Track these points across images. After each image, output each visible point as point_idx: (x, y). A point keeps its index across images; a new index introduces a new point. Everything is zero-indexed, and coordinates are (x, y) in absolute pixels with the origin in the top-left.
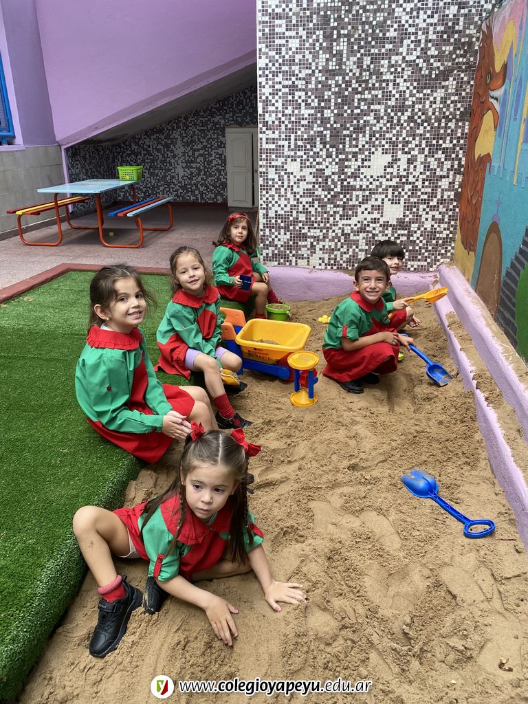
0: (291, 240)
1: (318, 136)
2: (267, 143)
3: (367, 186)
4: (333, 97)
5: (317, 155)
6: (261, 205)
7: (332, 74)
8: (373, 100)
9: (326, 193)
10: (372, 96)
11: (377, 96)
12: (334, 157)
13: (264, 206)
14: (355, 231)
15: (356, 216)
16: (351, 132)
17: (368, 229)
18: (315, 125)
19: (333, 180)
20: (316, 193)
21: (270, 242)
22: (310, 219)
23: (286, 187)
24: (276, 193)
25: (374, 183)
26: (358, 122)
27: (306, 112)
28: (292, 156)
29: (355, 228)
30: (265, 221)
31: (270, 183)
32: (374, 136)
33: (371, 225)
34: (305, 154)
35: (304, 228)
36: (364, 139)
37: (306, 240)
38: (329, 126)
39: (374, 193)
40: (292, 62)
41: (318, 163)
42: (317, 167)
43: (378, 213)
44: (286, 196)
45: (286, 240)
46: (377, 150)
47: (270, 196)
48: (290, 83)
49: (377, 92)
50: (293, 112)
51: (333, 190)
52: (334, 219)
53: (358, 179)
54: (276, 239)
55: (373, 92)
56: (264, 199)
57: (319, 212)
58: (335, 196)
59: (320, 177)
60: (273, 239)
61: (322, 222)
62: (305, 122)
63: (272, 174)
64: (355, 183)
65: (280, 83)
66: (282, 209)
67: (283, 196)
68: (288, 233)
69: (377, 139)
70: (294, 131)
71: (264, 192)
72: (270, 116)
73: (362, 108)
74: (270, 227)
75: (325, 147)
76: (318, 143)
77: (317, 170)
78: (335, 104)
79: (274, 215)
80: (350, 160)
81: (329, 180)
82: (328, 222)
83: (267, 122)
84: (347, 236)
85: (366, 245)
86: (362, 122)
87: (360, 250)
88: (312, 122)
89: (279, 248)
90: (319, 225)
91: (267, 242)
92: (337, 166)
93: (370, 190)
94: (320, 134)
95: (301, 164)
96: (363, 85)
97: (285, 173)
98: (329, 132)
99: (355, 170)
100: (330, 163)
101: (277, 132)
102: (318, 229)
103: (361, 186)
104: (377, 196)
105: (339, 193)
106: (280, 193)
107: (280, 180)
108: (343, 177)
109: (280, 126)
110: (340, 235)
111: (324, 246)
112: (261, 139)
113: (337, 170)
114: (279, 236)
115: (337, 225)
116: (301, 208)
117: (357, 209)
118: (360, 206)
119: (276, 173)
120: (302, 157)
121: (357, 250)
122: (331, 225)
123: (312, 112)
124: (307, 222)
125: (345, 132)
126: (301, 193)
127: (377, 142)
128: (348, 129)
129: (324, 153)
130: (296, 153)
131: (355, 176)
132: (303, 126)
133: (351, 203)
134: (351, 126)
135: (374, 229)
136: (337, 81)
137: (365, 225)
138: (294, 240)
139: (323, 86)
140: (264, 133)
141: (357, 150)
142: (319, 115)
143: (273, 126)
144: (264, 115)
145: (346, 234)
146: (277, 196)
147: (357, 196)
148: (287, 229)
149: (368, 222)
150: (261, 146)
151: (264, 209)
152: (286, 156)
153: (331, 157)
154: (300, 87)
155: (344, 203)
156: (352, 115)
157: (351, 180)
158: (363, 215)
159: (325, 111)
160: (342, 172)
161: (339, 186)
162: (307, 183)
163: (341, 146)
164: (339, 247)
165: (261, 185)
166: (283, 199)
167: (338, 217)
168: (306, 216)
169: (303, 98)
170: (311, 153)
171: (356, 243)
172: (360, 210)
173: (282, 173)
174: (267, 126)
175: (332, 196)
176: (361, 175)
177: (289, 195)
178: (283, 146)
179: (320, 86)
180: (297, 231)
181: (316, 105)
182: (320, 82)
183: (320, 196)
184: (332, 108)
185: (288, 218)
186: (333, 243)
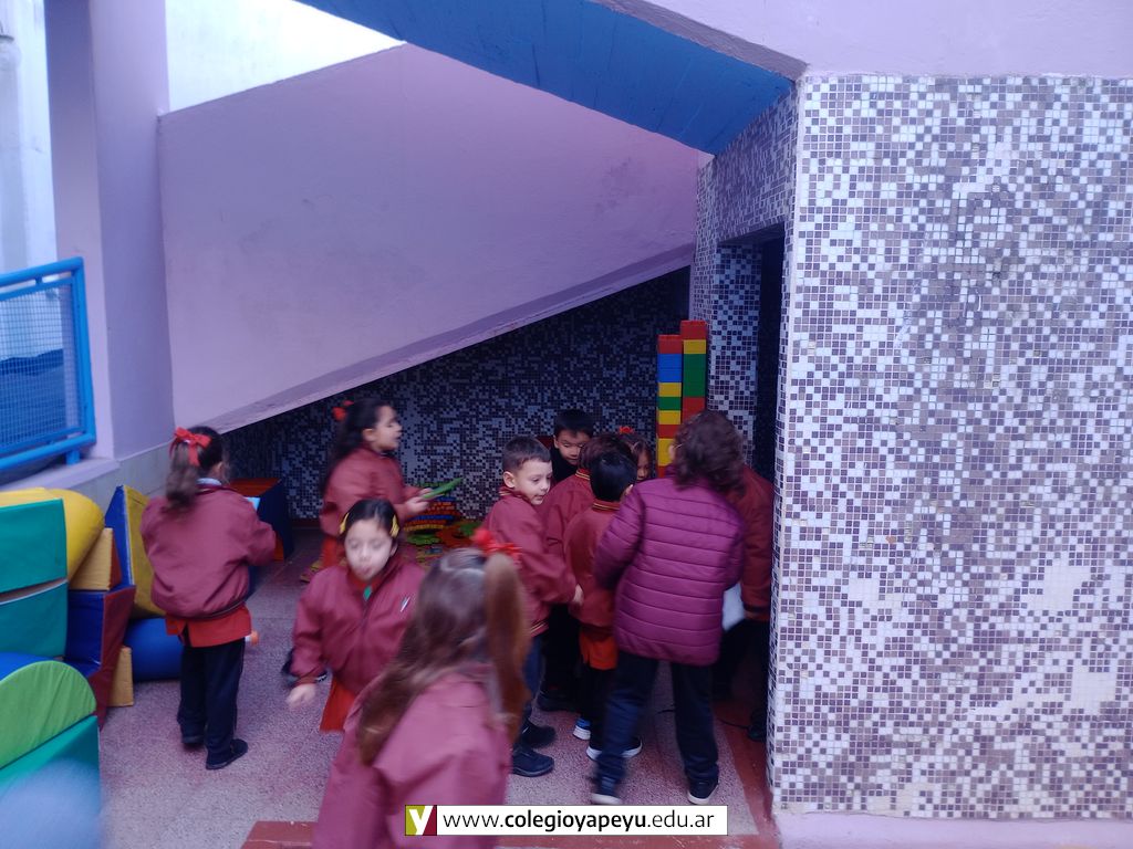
0: (852, 752)
1: (924, 525)
2: (802, 538)
3: (1036, 634)
4: (960, 444)
5: (921, 564)
6: (782, 673)
7: (961, 396)
8: (1050, 452)
9: (940, 647)
10: (1050, 444)
11: (1059, 444)
12: (959, 569)
13: (790, 674)
14: (1005, 732)
15: (1009, 698)
16: (999, 517)
17: (1035, 725)
18: (918, 503)
19: (956, 619)
20: (916, 647)
21: (800, 757)
22: (899, 703)
23: (843, 631)
24: (820, 646)
25: (1051, 626)
26: (1017, 497)
27: (896, 475)
28: (861, 567)
29: (1006, 725)
30: (789, 709)
31: (806, 624)
32: (1052, 526)
33: (1044, 718)
34: (892, 562)
35: (883, 725)
36: (1029, 533)
37: (888, 752)
38: (948, 503)
39: (1049, 648)
40: (869, 370)
41: (922, 583)
42: (920, 590)
43: (1060, 691)
44: (843, 653)
45: (838, 752)
46: (1057, 556)
47: (805, 653)
48: (863, 413)
49: (1059, 437)
50: (867, 473)
51: (955, 640)
52: (958, 704)
53: (1014, 618)
54: (816, 750)
55: (1051, 437)
56: (790, 659)
57: (922, 690)
58: (961, 655)
59: (927, 612)
60: (809, 751)
61: (928, 711)
62: (895, 496)
63: (811, 604)
64: (1007, 626)
65: (840, 412)
66: (834, 682)
67: (835, 653)
68: (846, 737)
69: (1058, 533)
70: (866, 513)
71: (790, 645)
72: (813, 480)
73: (1026, 467)
74: (802, 723)
75: (938, 548)
76: (923, 539)
77: (919, 597)
78: (966, 460)
79: (811, 696)
80: (997, 577)
81: (948, 619)
82: (943, 711)
83: (805, 494)
84: (985, 742)
85: (1032, 760)
86: (1024, 497)
87: (1019, 774)
88: (911, 496)
89: (823, 771)
90: (920, 717)
91: (793, 758)
92: (966, 590)
93: (1042, 641)
94: (929, 522)
95: (883, 583)
96: (1030, 422)
97: (844, 604)
98: (948, 517)
99: (1009, 598)
100: (951, 583)
101: (827, 516)
102: (919, 725)
103: (1021, 633)
104: (1056, 655)
105: (969, 648)
106: (829, 646)
107: (829, 618)
108: (979, 612)
109: (835, 502)
110: (969, 739)
111: (931, 765)
112: (788, 529)
113: (965, 599)
114: (823, 744)
115: (965, 718)
116: (878, 680)
117: (1011, 683)
118: (1018, 677)
119: (821, 604)
120: (884, 568)
121: (1010, 774)
122: (949, 717)
123: (912, 473)
124: (891, 711)
125: (985, 518)
126: (881, 648)
127: (1058, 541)
128: (993, 511)
129: (935, 562)
130: (869, 561)
131: (1006, 611)
132: (888, 503)
133: (997, 669)
134: (1001, 505)
135: (1050, 725)
136: (970, 413)
137: (1030, 717)
138: (860, 752)
139: (939, 422)
140: (797, 516)
141: (1012, 555)
142: (927, 481)
143: (819, 502)
144: (798, 479)
145: (984, 738)
146: (820, 654)
147: (1012, 655)
148: (842, 725)
149: (1037, 711)
150: (788, 544)
151: (789, 681)
152: (846, 567)
153: (952, 569)
154: (885, 421)
155: (982, 669)
156: (1003, 482)
157: (999, 622)
158: (1025, 696)
159: (942, 473)
160: (977, 601)
161: (970, 633)
162: (896, 626)
163: (976, 547)
164: (967, 766)
165: (783, 630)
166: (834, 659)
167: (966, 701)
168: (892, 697)
169: (892, 444)
170: (907, 561)
171: (1008, 757)
172: (1018, 685)
173: (836, 603)
174: (804, 501)
175: (953, 655)
176: (1020, 609)
177: (852, 652)
178: (841, 545)
179: (931, 421)
180: (868, 730)
181: (921, 459)
182: (932, 413)
183: (925, 653)
184: (959, 467)
185: (847, 703)
186: (954, 759)
